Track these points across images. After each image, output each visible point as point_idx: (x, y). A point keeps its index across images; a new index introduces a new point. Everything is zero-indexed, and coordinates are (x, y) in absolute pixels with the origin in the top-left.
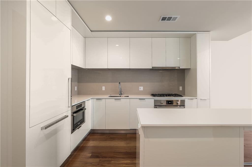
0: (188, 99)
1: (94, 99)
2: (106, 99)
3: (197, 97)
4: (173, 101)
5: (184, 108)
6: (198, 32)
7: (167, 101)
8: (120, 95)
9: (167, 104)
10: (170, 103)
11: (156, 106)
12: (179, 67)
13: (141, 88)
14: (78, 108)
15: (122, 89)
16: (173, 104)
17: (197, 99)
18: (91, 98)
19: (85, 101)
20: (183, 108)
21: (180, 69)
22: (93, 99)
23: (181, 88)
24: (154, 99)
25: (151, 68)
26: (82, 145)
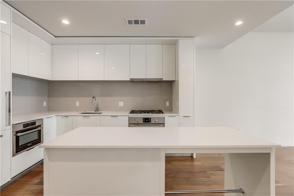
0: (169, 116)
1: (59, 117)
2: (72, 116)
3: (178, 114)
4: (150, 118)
5: (164, 126)
6: (180, 38)
7: (143, 118)
8: (95, 111)
9: (143, 122)
10: (147, 121)
11: (131, 124)
12: (162, 79)
13: (121, 104)
14: (28, 127)
15: (99, 105)
16: (150, 122)
17: (178, 116)
18: (56, 115)
19: (43, 119)
20: (162, 127)
21: (163, 81)
22: (57, 117)
23: (167, 104)
24: (128, 117)
25: (130, 80)
26: (37, 169)
